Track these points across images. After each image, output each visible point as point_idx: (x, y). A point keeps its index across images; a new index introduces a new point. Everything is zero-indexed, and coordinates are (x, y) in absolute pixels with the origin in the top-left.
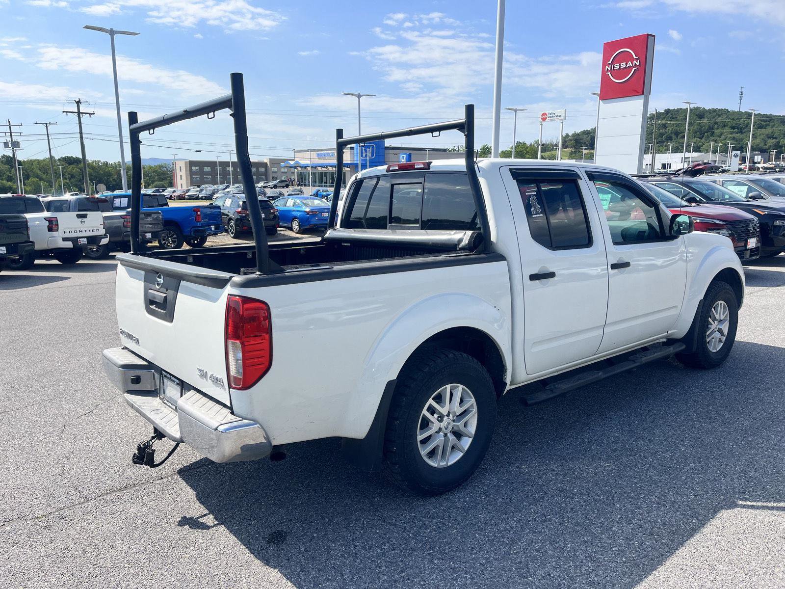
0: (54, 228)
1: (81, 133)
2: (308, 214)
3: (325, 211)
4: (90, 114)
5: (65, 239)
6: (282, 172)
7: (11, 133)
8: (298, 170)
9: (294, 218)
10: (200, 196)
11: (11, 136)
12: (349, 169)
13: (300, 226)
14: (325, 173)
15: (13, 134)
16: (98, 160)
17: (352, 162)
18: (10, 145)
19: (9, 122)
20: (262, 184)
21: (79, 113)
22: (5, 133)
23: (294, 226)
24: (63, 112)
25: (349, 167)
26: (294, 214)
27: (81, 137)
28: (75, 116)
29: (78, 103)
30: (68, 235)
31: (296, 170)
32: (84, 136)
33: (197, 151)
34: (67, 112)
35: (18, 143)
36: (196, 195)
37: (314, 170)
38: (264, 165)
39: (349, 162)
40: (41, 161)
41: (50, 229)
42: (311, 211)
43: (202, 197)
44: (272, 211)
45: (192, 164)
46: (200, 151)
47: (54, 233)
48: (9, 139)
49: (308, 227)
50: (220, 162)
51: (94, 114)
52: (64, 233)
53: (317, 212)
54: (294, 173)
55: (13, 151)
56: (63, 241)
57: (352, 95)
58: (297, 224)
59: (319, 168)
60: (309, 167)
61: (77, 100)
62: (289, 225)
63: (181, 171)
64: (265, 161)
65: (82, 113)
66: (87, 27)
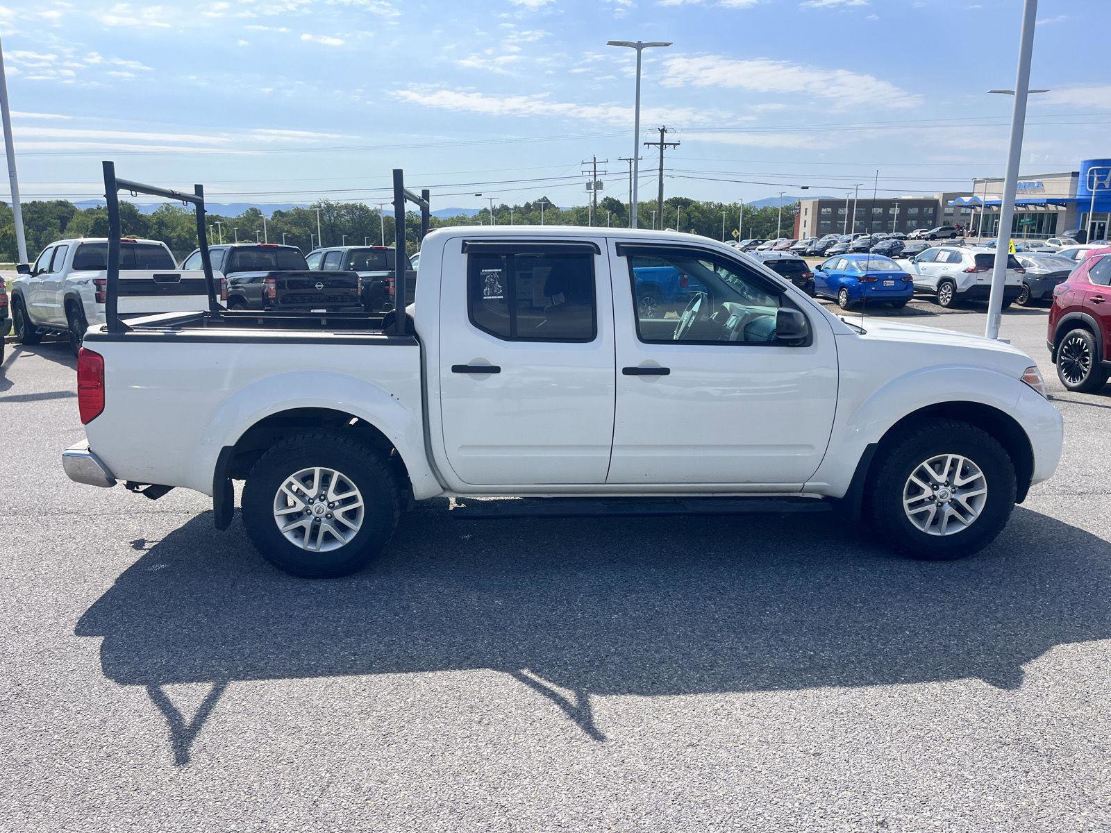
1: (661, 170)
2: (860, 281)
3: (890, 277)
4: (675, 145)
6: (962, 214)
7: (595, 171)
8: (976, 211)
9: (842, 287)
10: (808, 250)
11: (595, 175)
12: (1064, 209)
13: (848, 299)
14: (1042, 215)
15: (597, 173)
16: (711, 201)
17: (1072, 197)
18: (593, 187)
19: (595, 158)
20: (918, 233)
21: (662, 144)
22: (589, 172)
23: (841, 298)
24: (645, 144)
25: (1065, 206)
26: (842, 280)
27: (661, 175)
28: (657, 149)
29: (663, 131)
31: (973, 212)
32: (664, 173)
33: (803, 188)
34: (649, 144)
35: (601, 184)
36: (804, 248)
37: (988, 212)
38: (934, 203)
39: (1067, 197)
40: (646, 204)
42: (867, 277)
43: (811, 252)
44: (804, 276)
45: (822, 203)
46: (807, 188)
48: (592, 179)
49: (859, 301)
50: (858, 201)
51: (679, 144)
53: (875, 278)
54: (969, 215)
55: (595, 194)
57: (1005, 92)
58: (845, 296)
59: (1032, 208)
60: (981, 206)
61: (661, 128)
62: (836, 297)
63: (806, 214)
64: (936, 197)
65: (666, 144)
66: (611, 43)
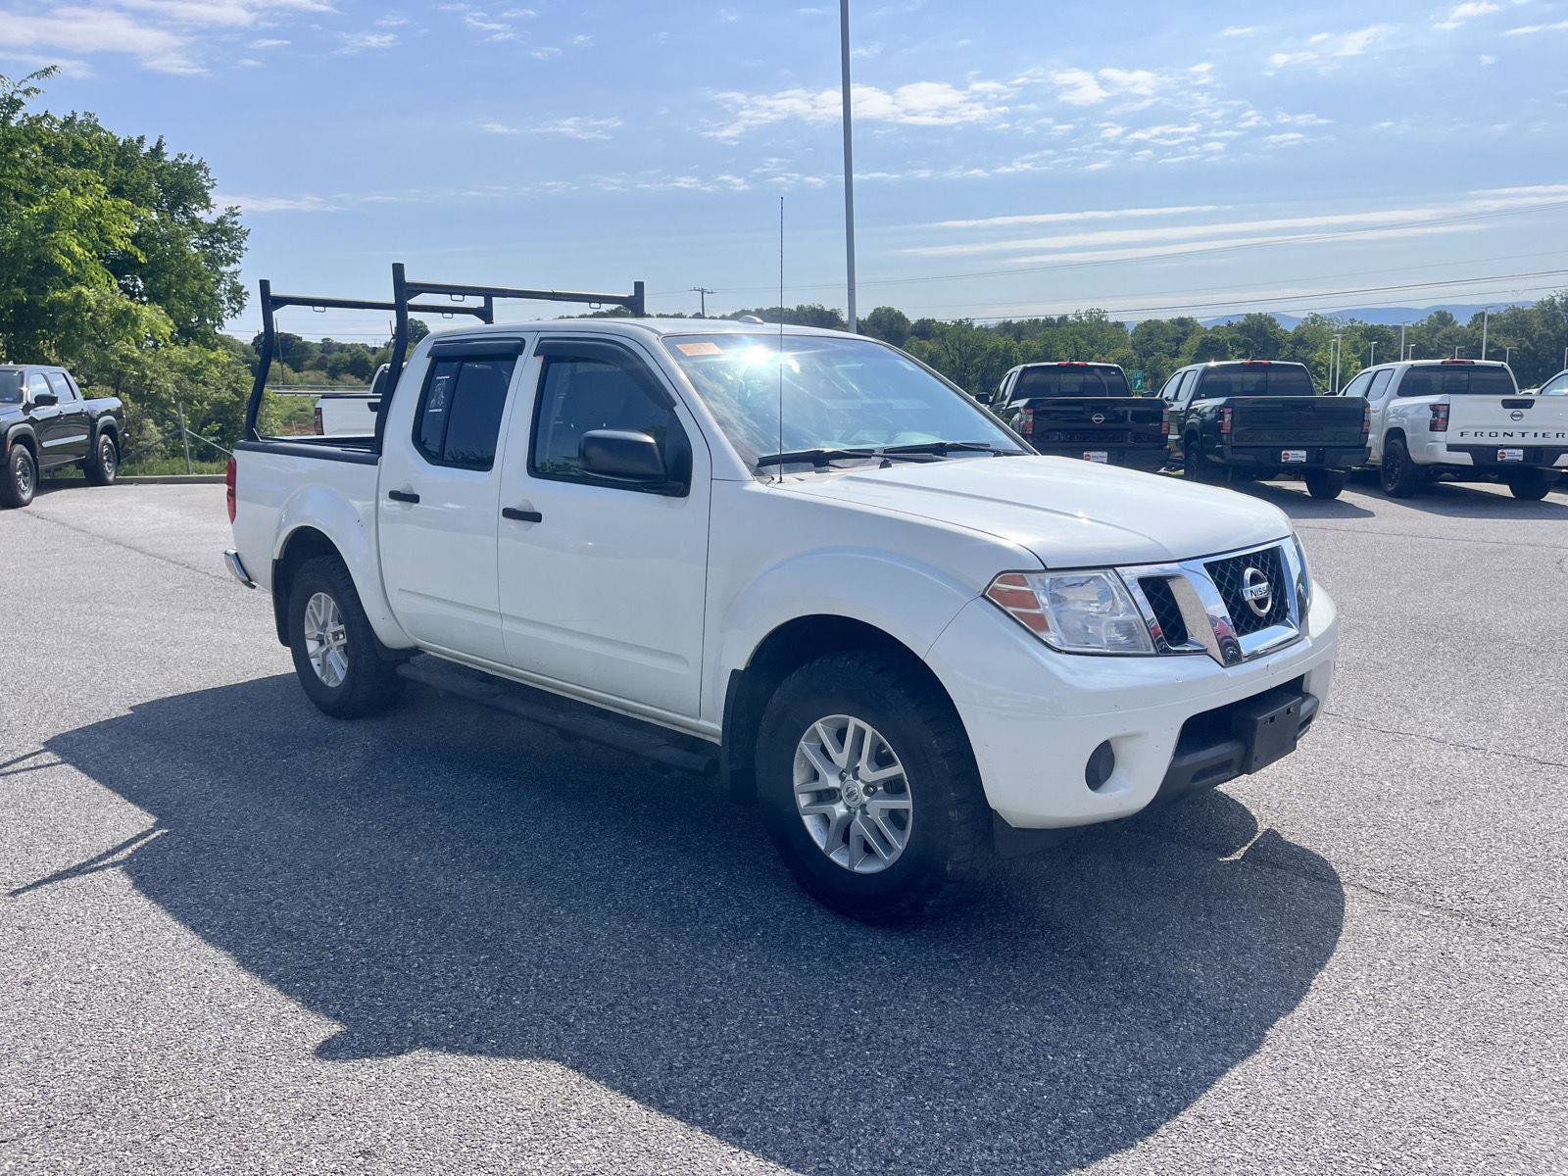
0: (1441, 425)
5: (1451, 448)
30: (1469, 439)
41: (1433, 427)
47: (1439, 435)
52: (1462, 435)
56: (1448, 450)
